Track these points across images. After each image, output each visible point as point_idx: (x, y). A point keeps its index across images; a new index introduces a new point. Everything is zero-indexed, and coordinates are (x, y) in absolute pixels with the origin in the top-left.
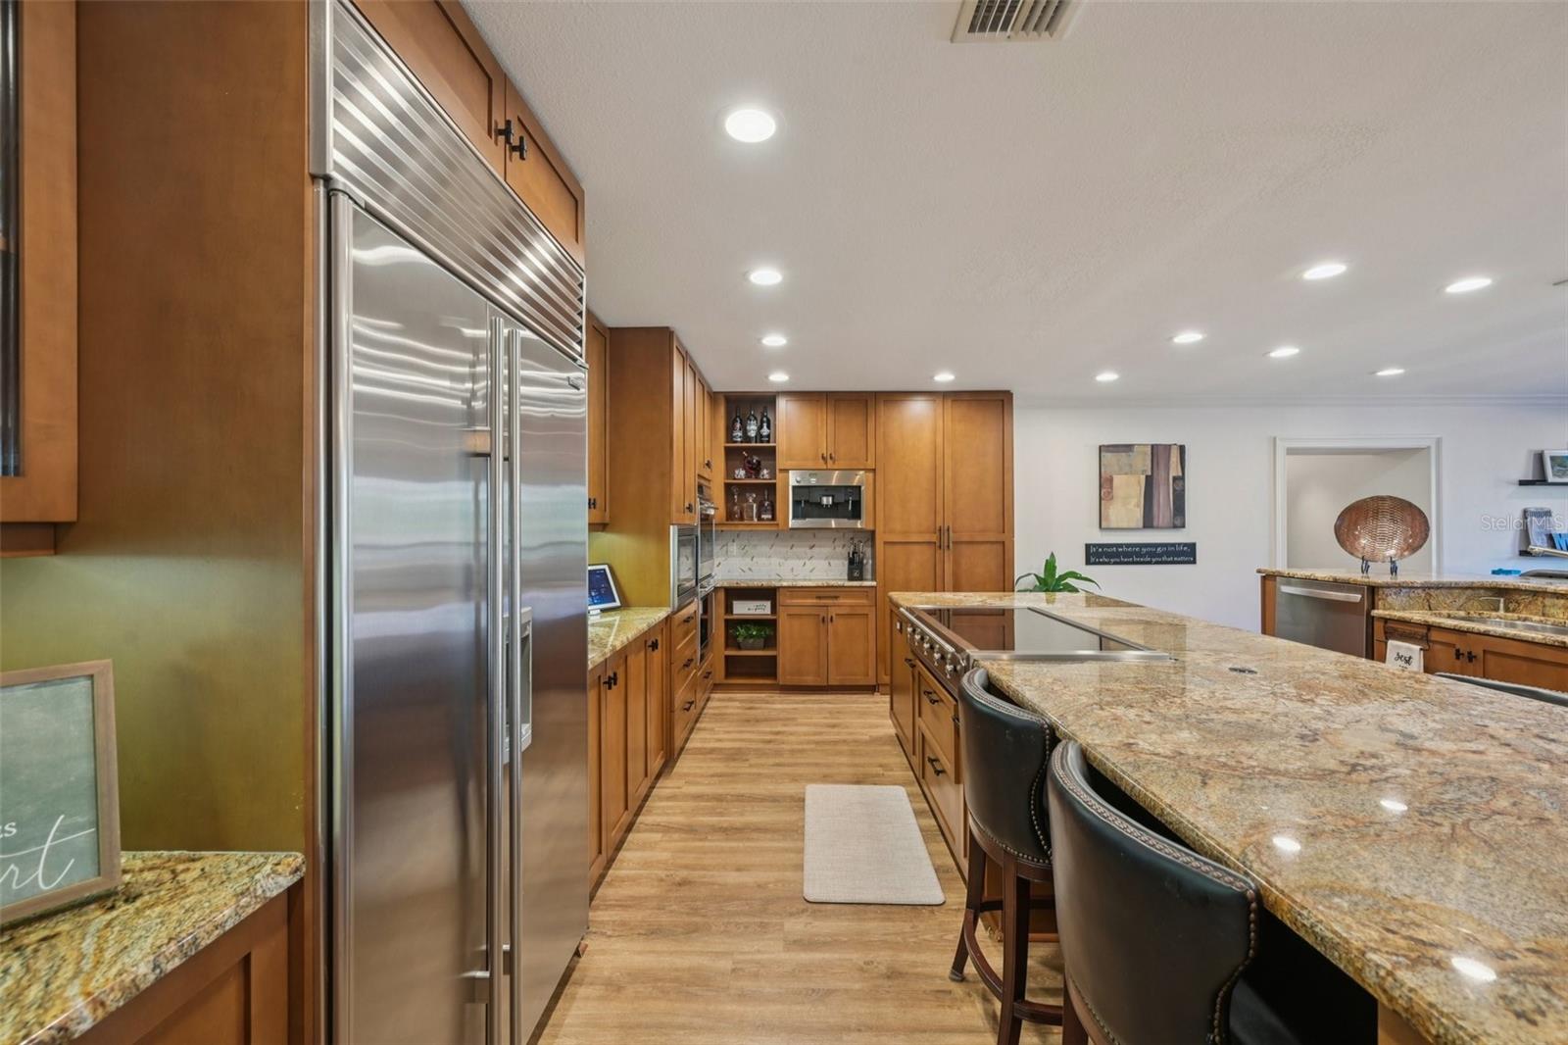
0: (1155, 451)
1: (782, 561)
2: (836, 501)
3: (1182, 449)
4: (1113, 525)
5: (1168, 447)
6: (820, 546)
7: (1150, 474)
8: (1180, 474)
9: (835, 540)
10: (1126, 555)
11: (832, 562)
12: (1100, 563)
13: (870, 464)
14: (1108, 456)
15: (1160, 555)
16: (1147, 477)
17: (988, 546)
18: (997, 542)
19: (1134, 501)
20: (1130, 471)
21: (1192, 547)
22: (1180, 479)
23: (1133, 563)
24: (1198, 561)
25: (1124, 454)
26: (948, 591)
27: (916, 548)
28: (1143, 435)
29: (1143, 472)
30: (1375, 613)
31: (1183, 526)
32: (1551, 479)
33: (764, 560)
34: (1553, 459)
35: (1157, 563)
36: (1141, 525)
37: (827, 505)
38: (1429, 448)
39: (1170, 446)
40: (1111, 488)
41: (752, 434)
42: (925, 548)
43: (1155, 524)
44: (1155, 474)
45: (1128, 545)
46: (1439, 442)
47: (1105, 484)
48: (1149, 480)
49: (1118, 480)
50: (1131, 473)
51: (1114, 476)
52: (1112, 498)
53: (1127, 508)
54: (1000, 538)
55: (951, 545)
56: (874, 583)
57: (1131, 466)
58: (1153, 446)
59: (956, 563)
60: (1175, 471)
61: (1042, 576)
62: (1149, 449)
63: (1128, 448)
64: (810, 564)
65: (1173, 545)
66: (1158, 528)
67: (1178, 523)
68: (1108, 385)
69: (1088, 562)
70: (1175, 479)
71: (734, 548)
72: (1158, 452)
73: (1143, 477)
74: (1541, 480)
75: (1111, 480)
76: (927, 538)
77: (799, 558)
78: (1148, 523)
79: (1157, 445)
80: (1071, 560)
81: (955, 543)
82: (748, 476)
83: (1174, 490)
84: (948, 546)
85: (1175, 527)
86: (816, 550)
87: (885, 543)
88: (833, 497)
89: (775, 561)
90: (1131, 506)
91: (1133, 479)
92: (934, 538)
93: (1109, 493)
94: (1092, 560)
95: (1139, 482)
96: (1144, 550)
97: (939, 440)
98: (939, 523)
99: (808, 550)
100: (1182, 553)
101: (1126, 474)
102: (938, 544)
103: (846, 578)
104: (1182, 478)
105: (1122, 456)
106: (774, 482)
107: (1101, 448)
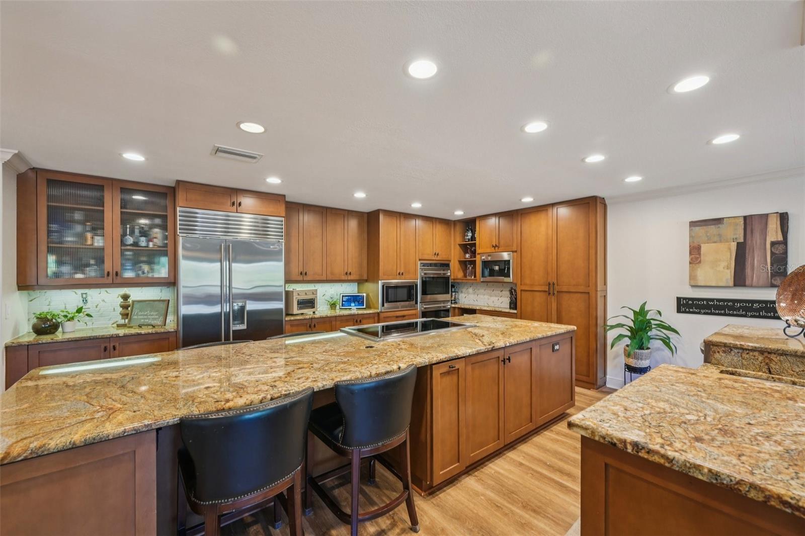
0: (748, 221)
1: (489, 297)
2: (500, 268)
3: (784, 218)
4: (704, 283)
5: (765, 217)
6: (495, 291)
7: (742, 240)
8: (780, 238)
13: (514, 248)
14: (697, 229)
16: (738, 244)
17: (579, 295)
18: (584, 292)
19: (724, 264)
20: (721, 239)
22: (782, 244)
25: (712, 226)
27: (538, 294)
28: (735, 209)
29: (735, 240)
36: (731, 283)
37: (497, 270)
39: (767, 216)
40: (700, 254)
42: (542, 294)
43: (748, 283)
44: (749, 242)
47: (695, 251)
48: (741, 247)
49: (705, 248)
50: (721, 242)
51: (702, 245)
52: (700, 262)
53: (716, 270)
54: (587, 289)
56: (515, 311)
57: (720, 235)
58: (745, 218)
59: (559, 304)
60: (774, 237)
62: (742, 221)
63: (718, 221)
66: (751, 286)
67: (779, 282)
70: (773, 244)
72: (752, 222)
73: (734, 246)
75: (698, 248)
76: (542, 288)
77: (496, 296)
78: (739, 280)
79: (751, 216)
81: (558, 292)
83: (772, 254)
84: (554, 294)
85: (774, 286)
87: (521, 290)
88: (498, 266)
89: (486, 297)
90: (721, 268)
91: (722, 246)
92: (546, 289)
93: (697, 258)
95: (730, 249)
98: (550, 280)
101: (715, 242)
102: (548, 292)
103: (509, 307)
104: (785, 242)
105: (712, 229)
106: (474, 259)
107: (693, 224)
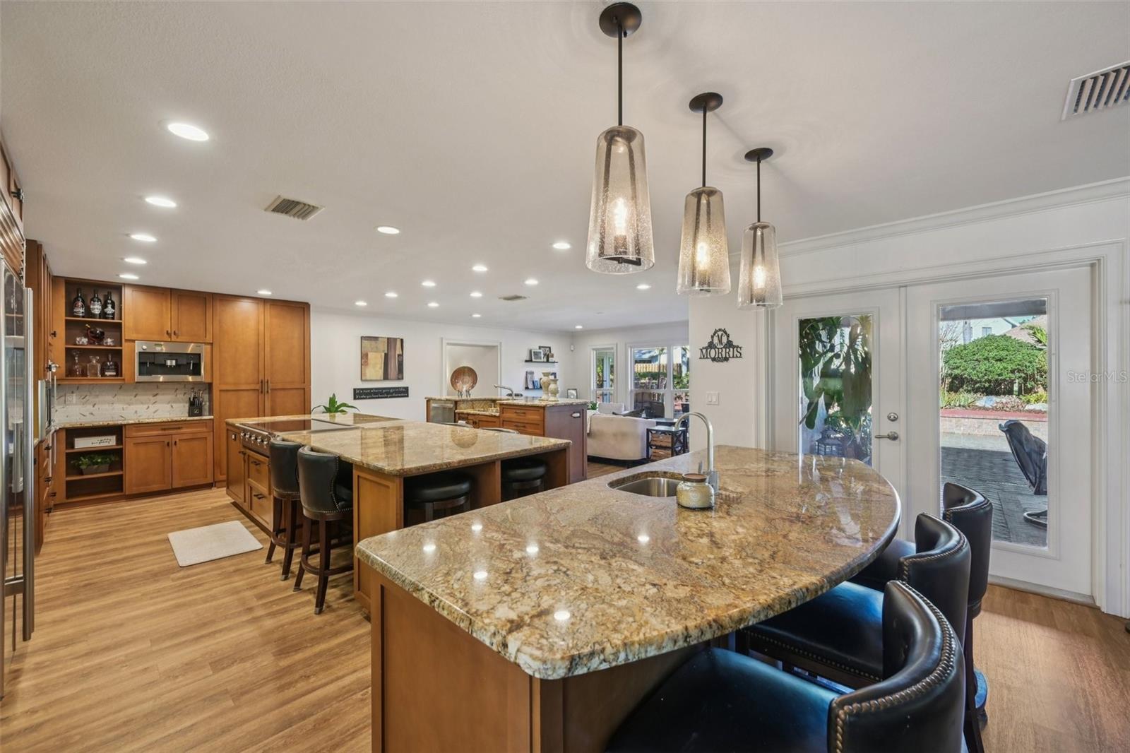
0: (389, 341)
1: (125, 406)
2: (179, 363)
3: (402, 340)
4: (368, 378)
5: (395, 340)
6: (163, 394)
7: (386, 352)
8: (401, 353)
9: (177, 389)
10: (375, 394)
11: (174, 405)
12: (361, 399)
13: (209, 339)
14: (365, 342)
15: (392, 393)
16: (385, 354)
17: (295, 391)
18: (301, 389)
19: (379, 366)
20: (377, 351)
21: (406, 389)
22: (401, 356)
23: (379, 398)
24: (410, 396)
26: (267, 416)
27: (245, 393)
28: (384, 332)
29: (384, 351)
30: (456, 411)
31: (402, 379)
32: (534, 360)
33: (106, 406)
34: (534, 352)
35: (390, 397)
36: (382, 378)
37: (171, 366)
38: (497, 346)
40: (367, 359)
41: (97, 312)
42: (251, 393)
43: (389, 378)
44: (389, 353)
45: (376, 389)
46: (501, 343)
47: (364, 357)
48: (386, 355)
49: (370, 355)
51: (369, 353)
52: (367, 365)
53: (375, 370)
54: (302, 386)
55: (269, 391)
56: (212, 417)
57: (377, 347)
58: (388, 339)
59: (273, 401)
60: (398, 351)
61: (328, 406)
62: (386, 340)
63: (376, 339)
64: (153, 408)
65: (398, 388)
66: (391, 380)
67: (400, 377)
68: (361, 307)
69: (355, 398)
70: (399, 355)
71: (74, 398)
72: (391, 341)
73: (383, 354)
74: (531, 361)
75: (367, 355)
76: (253, 387)
77: (142, 403)
78: (386, 377)
79: (390, 338)
80: (345, 397)
81: (272, 390)
82: (89, 343)
83: (398, 361)
85: (399, 379)
86: (159, 397)
87: (220, 391)
88: (177, 360)
89: (118, 406)
90: (377, 369)
91: (378, 355)
92: (258, 387)
93: (366, 361)
94: (357, 397)
95: (381, 357)
96: (384, 391)
97: (261, 328)
98: (261, 378)
99: (151, 398)
100: (402, 392)
101: (375, 352)
102: (260, 391)
103: (187, 414)
104: (402, 355)
105: (373, 343)
106: (120, 348)
107: (362, 338)
